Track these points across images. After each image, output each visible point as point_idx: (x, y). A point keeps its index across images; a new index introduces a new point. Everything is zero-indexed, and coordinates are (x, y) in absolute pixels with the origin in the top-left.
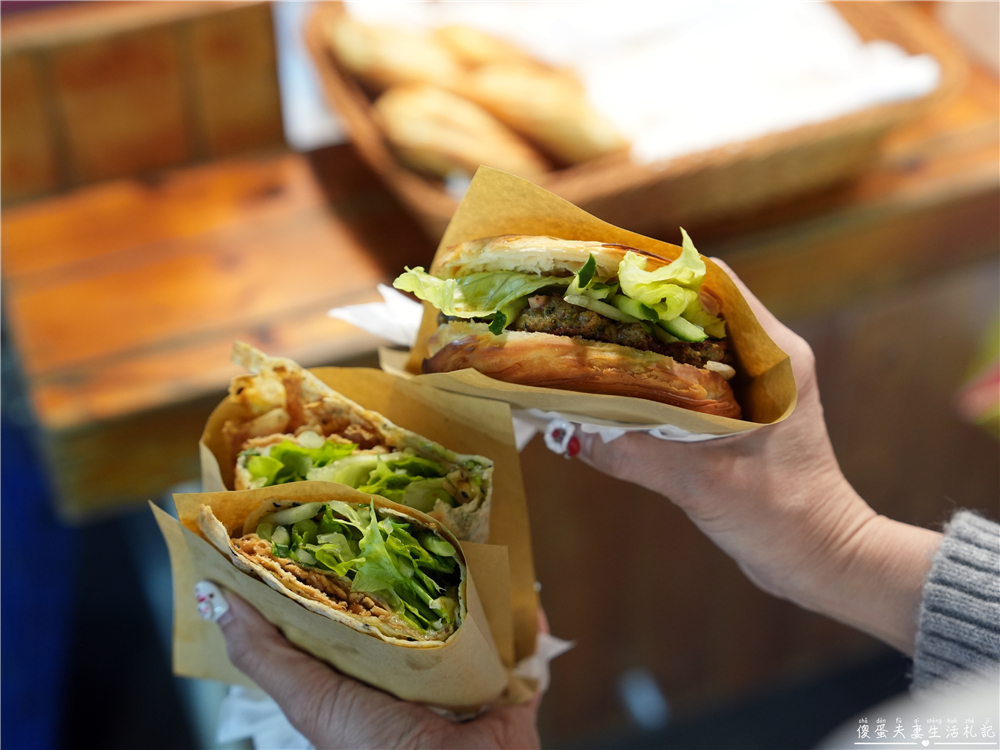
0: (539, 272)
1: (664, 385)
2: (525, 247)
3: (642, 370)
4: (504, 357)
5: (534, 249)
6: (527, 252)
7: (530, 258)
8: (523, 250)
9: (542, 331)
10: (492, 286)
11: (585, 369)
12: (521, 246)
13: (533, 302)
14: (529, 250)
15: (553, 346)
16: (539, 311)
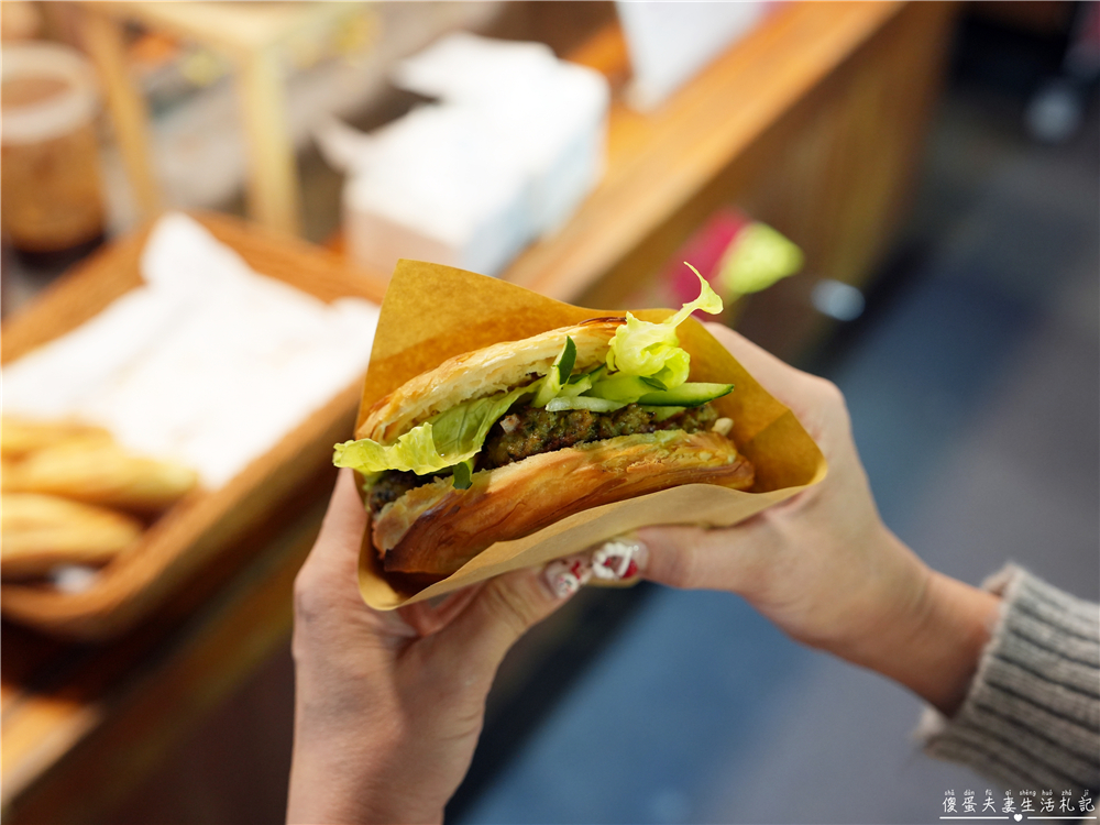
0: (505, 388)
1: (694, 460)
2: (486, 361)
3: (666, 453)
4: (500, 502)
5: (498, 358)
6: (492, 365)
7: (495, 371)
8: (486, 364)
9: (533, 454)
10: (454, 424)
11: (606, 475)
12: (481, 361)
13: (507, 425)
14: (493, 361)
15: (556, 465)
16: (518, 432)
